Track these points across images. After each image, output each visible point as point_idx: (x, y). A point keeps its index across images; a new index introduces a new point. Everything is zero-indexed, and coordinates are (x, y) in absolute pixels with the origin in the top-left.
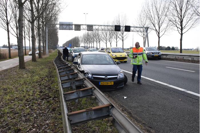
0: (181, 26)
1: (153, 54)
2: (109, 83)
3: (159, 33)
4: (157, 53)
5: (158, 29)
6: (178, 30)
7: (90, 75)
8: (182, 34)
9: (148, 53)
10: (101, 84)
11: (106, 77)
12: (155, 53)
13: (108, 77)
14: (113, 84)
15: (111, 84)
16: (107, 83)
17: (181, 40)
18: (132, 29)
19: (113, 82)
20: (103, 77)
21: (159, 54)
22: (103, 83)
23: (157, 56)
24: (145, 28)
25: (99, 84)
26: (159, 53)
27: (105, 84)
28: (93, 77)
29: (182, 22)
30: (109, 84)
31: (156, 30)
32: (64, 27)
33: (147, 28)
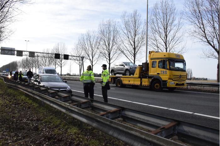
0: (109, 57)
3: (92, 62)
5: (91, 58)
6: (107, 61)
8: (110, 64)
18: (70, 57)
24: (81, 57)
29: (109, 54)
31: (90, 59)
32: (6, 52)
33: (83, 58)
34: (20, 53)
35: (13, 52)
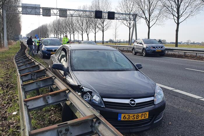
1: (154, 49)
2: (140, 115)
3: (149, 22)
4: (159, 47)
5: (148, 16)
6: (174, 19)
7: (96, 98)
8: (178, 24)
9: (147, 47)
10: (122, 119)
11: (133, 102)
12: (157, 47)
13: (138, 101)
14: (147, 117)
15: (143, 118)
16: (135, 117)
17: (177, 31)
18: (116, 16)
19: (147, 113)
20: (127, 101)
21: (162, 49)
22: (127, 116)
23: (159, 51)
24: (133, 15)
25: (119, 118)
26: (162, 47)
27: (131, 119)
28: (105, 102)
30: (140, 118)
31: (146, 18)
33: (135, 16)
34: (47, 12)
35: (37, 10)
